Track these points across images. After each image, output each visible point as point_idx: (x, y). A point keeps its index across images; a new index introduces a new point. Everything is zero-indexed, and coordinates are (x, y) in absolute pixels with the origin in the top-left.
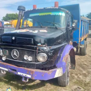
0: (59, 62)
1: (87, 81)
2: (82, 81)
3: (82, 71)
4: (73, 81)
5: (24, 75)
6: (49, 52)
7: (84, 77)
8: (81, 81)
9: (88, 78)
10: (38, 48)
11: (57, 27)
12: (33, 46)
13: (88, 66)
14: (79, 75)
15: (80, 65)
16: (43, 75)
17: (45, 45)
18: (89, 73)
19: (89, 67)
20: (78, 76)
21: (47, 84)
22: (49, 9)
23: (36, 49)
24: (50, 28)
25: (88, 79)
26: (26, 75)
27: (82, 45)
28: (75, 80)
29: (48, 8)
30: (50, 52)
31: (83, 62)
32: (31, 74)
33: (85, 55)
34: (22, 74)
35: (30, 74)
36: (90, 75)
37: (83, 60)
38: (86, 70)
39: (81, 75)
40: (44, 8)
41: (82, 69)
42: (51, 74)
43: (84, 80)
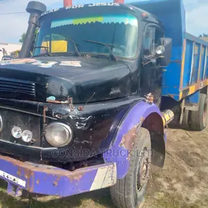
0: (111, 147)
1: (191, 199)
2: (180, 197)
3: (185, 171)
4: (156, 197)
5: (11, 178)
6: (77, 120)
7: (187, 188)
8: (176, 199)
9: (196, 190)
10: (46, 109)
11: (115, 55)
12: (34, 103)
13: (203, 158)
14: (174, 181)
15: (184, 156)
16: (56, 183)
17: (66, 102)
18: (201, 176)
19: (205, 161)
20: (172, 185)
21: (87, 201)
22: (98, 7)
23: (41, 112)
24: (98, 57)
25: (196, 194)
26: (14, 180)
27: (192, 105)
28: (162, 195)
29: (94, 5)
30: (80, 121)
31: (192, 146)
32: (26, 177)
33: (200, 130)
34: (6, 174)
35: (23, 178)
36: (203, 183)
37: (192, 142)
38: (195, 169)
39: (179, 180)
40: (86, 6)
41: (185, 167)
42: (80, 179)
43: (184, 195)
